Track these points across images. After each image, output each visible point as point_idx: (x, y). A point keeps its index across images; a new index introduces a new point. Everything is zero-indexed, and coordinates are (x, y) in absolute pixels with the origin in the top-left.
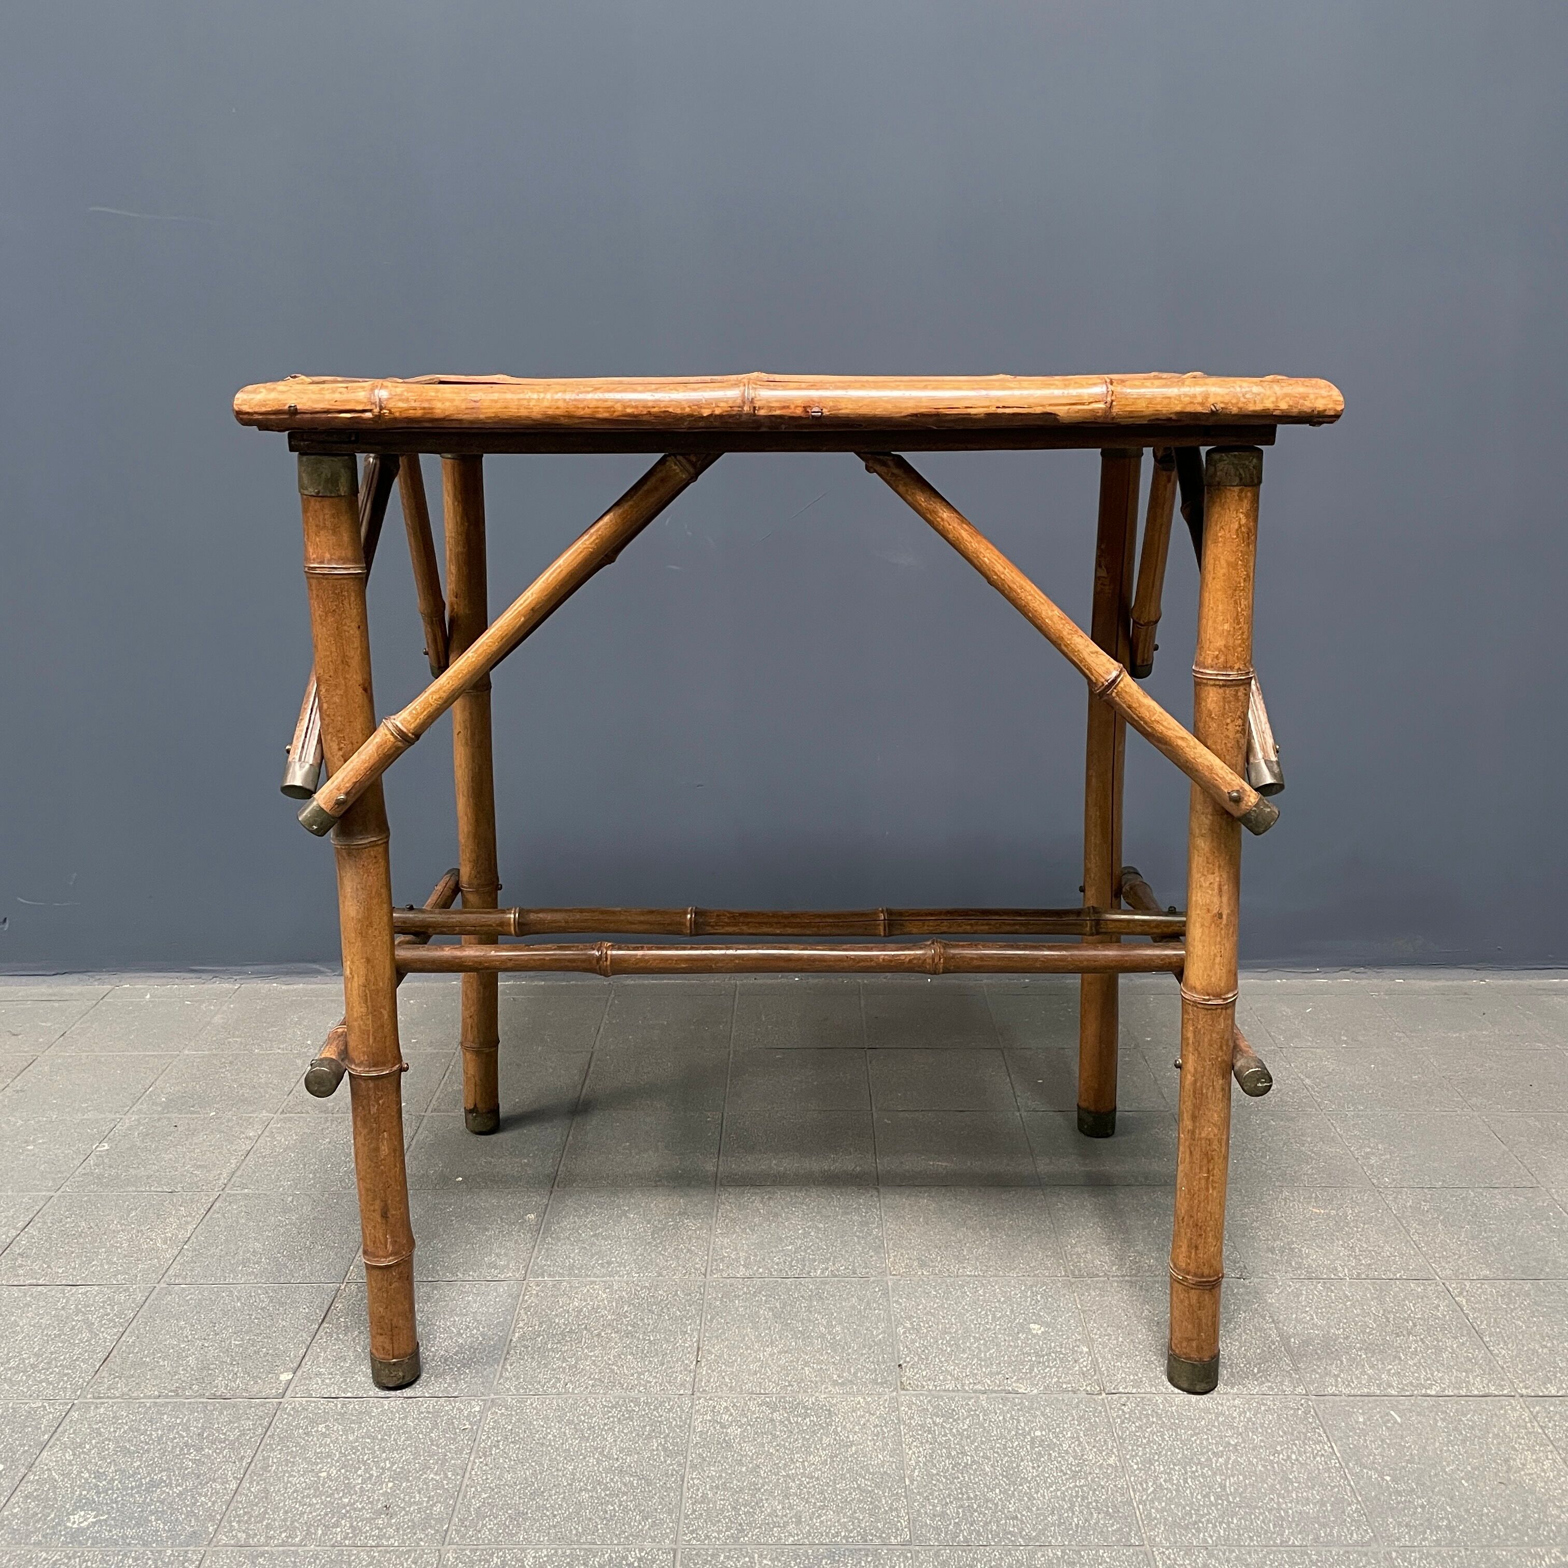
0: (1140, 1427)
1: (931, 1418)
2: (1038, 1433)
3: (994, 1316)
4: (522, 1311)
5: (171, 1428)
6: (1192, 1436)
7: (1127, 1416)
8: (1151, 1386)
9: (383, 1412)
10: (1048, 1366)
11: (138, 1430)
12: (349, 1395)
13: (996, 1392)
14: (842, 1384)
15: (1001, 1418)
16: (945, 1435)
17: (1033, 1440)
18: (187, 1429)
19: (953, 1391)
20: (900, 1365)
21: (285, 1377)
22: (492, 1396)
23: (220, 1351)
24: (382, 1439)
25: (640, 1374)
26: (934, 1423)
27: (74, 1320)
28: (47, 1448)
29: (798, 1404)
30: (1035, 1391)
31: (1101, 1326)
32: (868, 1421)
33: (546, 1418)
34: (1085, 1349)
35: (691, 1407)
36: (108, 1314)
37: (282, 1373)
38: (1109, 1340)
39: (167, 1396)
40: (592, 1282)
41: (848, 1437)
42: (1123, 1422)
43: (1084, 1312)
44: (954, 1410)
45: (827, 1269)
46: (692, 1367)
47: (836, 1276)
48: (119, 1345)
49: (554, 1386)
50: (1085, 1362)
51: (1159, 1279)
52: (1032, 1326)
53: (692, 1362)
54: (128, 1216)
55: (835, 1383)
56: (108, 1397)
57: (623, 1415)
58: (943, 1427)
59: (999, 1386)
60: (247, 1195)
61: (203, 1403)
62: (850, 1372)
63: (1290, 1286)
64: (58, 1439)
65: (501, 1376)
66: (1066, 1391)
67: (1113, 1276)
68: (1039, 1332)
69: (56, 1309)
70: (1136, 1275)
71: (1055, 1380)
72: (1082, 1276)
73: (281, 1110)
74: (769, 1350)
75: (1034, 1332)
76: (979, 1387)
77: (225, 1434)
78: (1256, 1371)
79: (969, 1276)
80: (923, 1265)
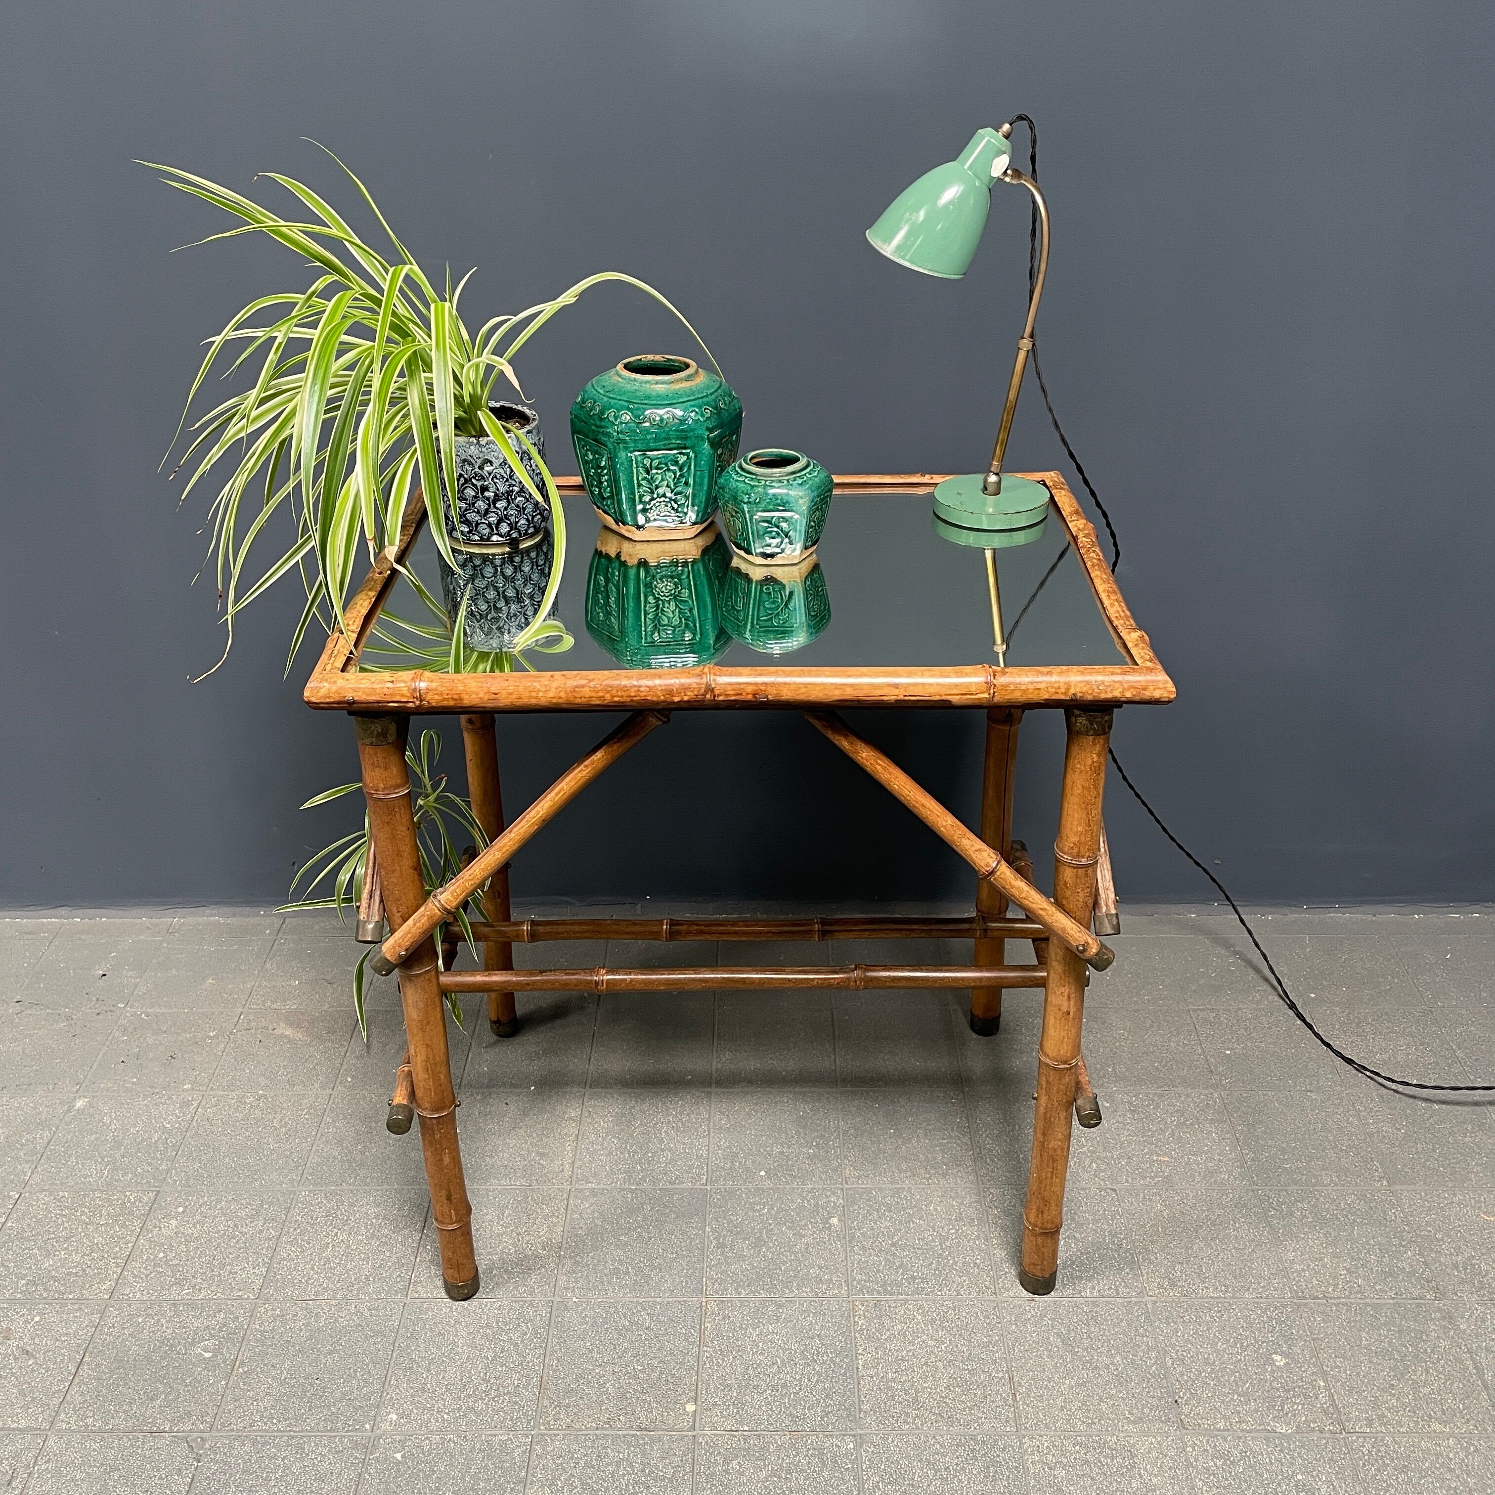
0: (1378, 1470)
1: (1212, 1460)
2: (1299, 1477)
3: (1242, 1346)
4: (857, 1335)
5: (618, 1464)
6: (1420, 1479)
7: (1366, 1457)
8: (1380, 1425)
9: (779, 1448)
10: (1295, 1403)
11: (593, 1466)
12: (746, 1428)
13: (1259, 1431)
14: (1134, 1422)
15: (1267, 1460)
16: (1227, 1479)
17: (1296, 1486)
18: (632, 1466)
19: (1224, 1430)
20: (1176, 1401)
21: (690, 1408)
22: (859, 1431)
23: (629, 1378)
24: (786, 1478)
25: (971, 1409)
26: (1216, 1465)
27: (500, 1340)
28: (528, 1486)
29: (1104, 1443)
30: (1290, 1431)
31: (1331, 1357)
32: (1163, 1462)
33: (908, 1457)
34: (1322, 1384)
35: (1020, 1448)
36: (526, 1334)
37: (686, 1403)
38: (1339, 1372)
39: (602, 1428)
40: (906, 1301)
41: (1150, 1480)
42: (1364, 1465)
43: (1313, 1339)
44: (1228, 1451)
45: (1094, 1288)
46: (1010, 1402)
47: (1103, 1297)
48: (546, 1371)
49: (905, 1422)
50: (1323, 1397)
51: (1368, 1301)
52: (1274, 1356)
53: (1008, 1396)
54: (503, 1216)
55: (1130, 1422)
56: (558, 1429)
57: (968, 1455)
58: (1223, 1470)
59: (1260, 1425)
60: (593, 1190)
61: (633, 1436)
62: (1138, 1409)
63: (1476, 1309)
64: (533, 1476)
65: (860, 1410)
66: (1313, 1430)
67: (1331, 1298)
68: (1282, 1363)
69: (482, 1327)
70: (1349, 1297)
71: (1303, 1419)
72: (1304, 1298)
73: (588, 1085)
74: (1067, 1382)
75: (1277, 1364)
76: (1244, 1426)
77: (662, 1471)
78: (1461, 1406)
79: (1213, 1298)
80: (1173, 1284)
